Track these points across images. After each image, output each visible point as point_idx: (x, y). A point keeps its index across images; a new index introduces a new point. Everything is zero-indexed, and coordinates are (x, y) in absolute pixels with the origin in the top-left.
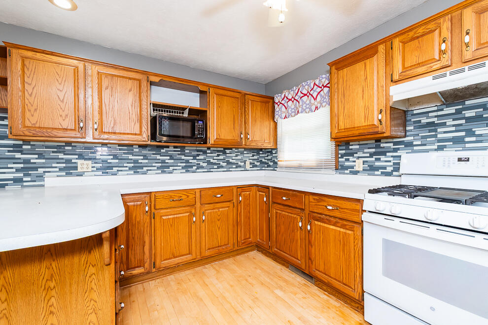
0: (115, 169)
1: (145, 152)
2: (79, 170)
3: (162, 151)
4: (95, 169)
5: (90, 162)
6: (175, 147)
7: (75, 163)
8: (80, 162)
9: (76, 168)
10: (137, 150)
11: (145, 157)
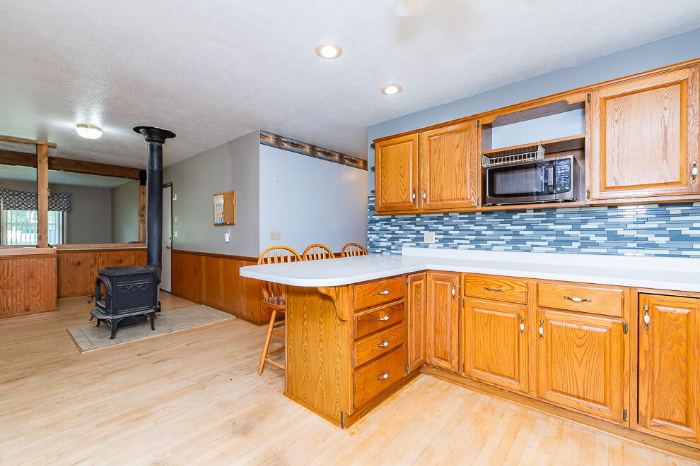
0: (456, 242)
1: (489, 220)
2: (425, 242)
3: (514, 217)
4: (437, 241)
5: (434, 233)
6: (536, 210)
7: (422, 234)
8: (426, 233)
9: (422, 239)
10: (480, 218)
11: (490, 227)
